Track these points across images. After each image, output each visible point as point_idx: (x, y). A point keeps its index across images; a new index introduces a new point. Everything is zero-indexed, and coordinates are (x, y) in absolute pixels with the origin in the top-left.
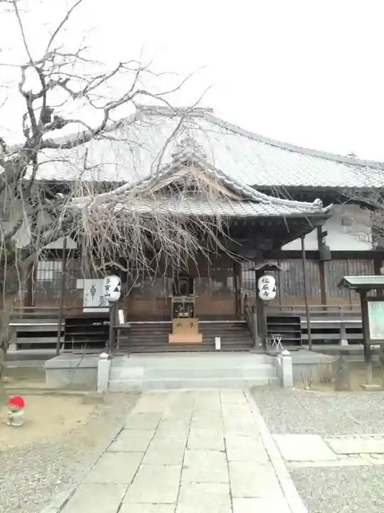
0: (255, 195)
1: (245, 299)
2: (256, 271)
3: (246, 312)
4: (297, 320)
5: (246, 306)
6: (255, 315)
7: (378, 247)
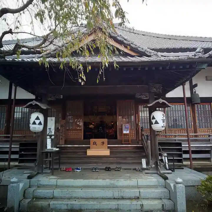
0: (147, 52)
1: (142, 130)
2: (149, 107)
3: (142, 139)
4: (180, 144)
5: (142, 135)
6: (149, 141)
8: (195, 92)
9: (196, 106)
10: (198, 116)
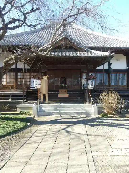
5: (84, 88)
7: (128, 68)
8: (111, 67)
9: (111, 74)
10: (111, 79)
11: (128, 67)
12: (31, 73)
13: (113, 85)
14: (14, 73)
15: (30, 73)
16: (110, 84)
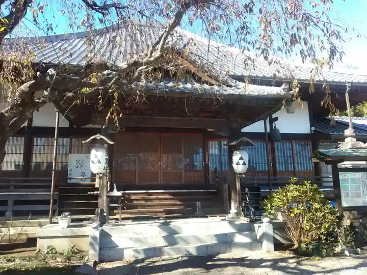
1: (215, 172)
6: (226, 185)
7: (315, 131)
8: (275, 127)
9: (276, 144)
10: (277, 155)
11: (313, 128)
12: (71, 140)
13: (283, 171)
14: (23, 138)
15: (69, 139)
16: (276, 168)
